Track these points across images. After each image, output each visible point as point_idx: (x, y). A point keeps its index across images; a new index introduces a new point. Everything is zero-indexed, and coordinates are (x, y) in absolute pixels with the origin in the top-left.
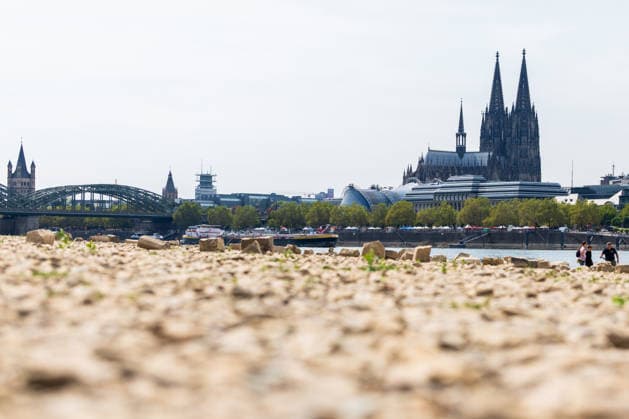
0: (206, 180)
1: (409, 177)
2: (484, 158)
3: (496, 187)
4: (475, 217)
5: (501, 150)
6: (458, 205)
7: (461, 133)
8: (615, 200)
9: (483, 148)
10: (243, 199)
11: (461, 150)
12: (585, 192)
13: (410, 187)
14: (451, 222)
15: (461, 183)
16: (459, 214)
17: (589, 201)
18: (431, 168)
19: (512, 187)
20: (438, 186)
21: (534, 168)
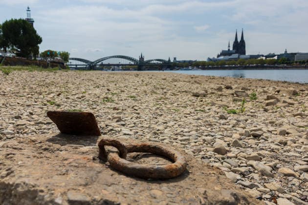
0: (175, 59)
2: (234, 51)
6: (237, 61)
7: (229, 46)
8: (276, 58)
9: (233, 49)
10: (185, 61)
11: (229, 50)
12: (266, 57)
13: (222, 57)
14: (235, 64)
15: (235, 56)
16: (237, 63)
17: (268, 59)
18: (224, 53)
19: (248, 56)
20: (227, 57)
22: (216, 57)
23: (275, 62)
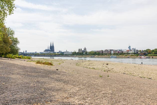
0: (26, 51)
1: (44, 51)
2: (50, 50)
3: (51, 52)
4: (50, 54)
5: (51, 49)
8: (60, 53)
10: (31, 53)
11: (48, 49)
12: (58, 53)
13: (45, 52)
14: (48, 55)
15: (49, 52)
18: (46, 51)
19: (53, 52)
20: (47, 52)
21: (54, 50)
22: (43, 52)
23: (59, 55)
